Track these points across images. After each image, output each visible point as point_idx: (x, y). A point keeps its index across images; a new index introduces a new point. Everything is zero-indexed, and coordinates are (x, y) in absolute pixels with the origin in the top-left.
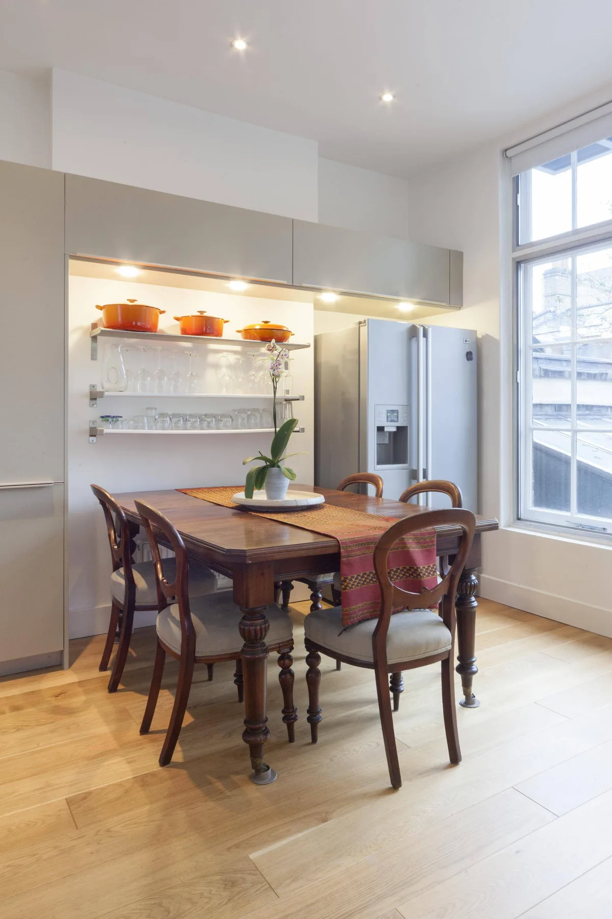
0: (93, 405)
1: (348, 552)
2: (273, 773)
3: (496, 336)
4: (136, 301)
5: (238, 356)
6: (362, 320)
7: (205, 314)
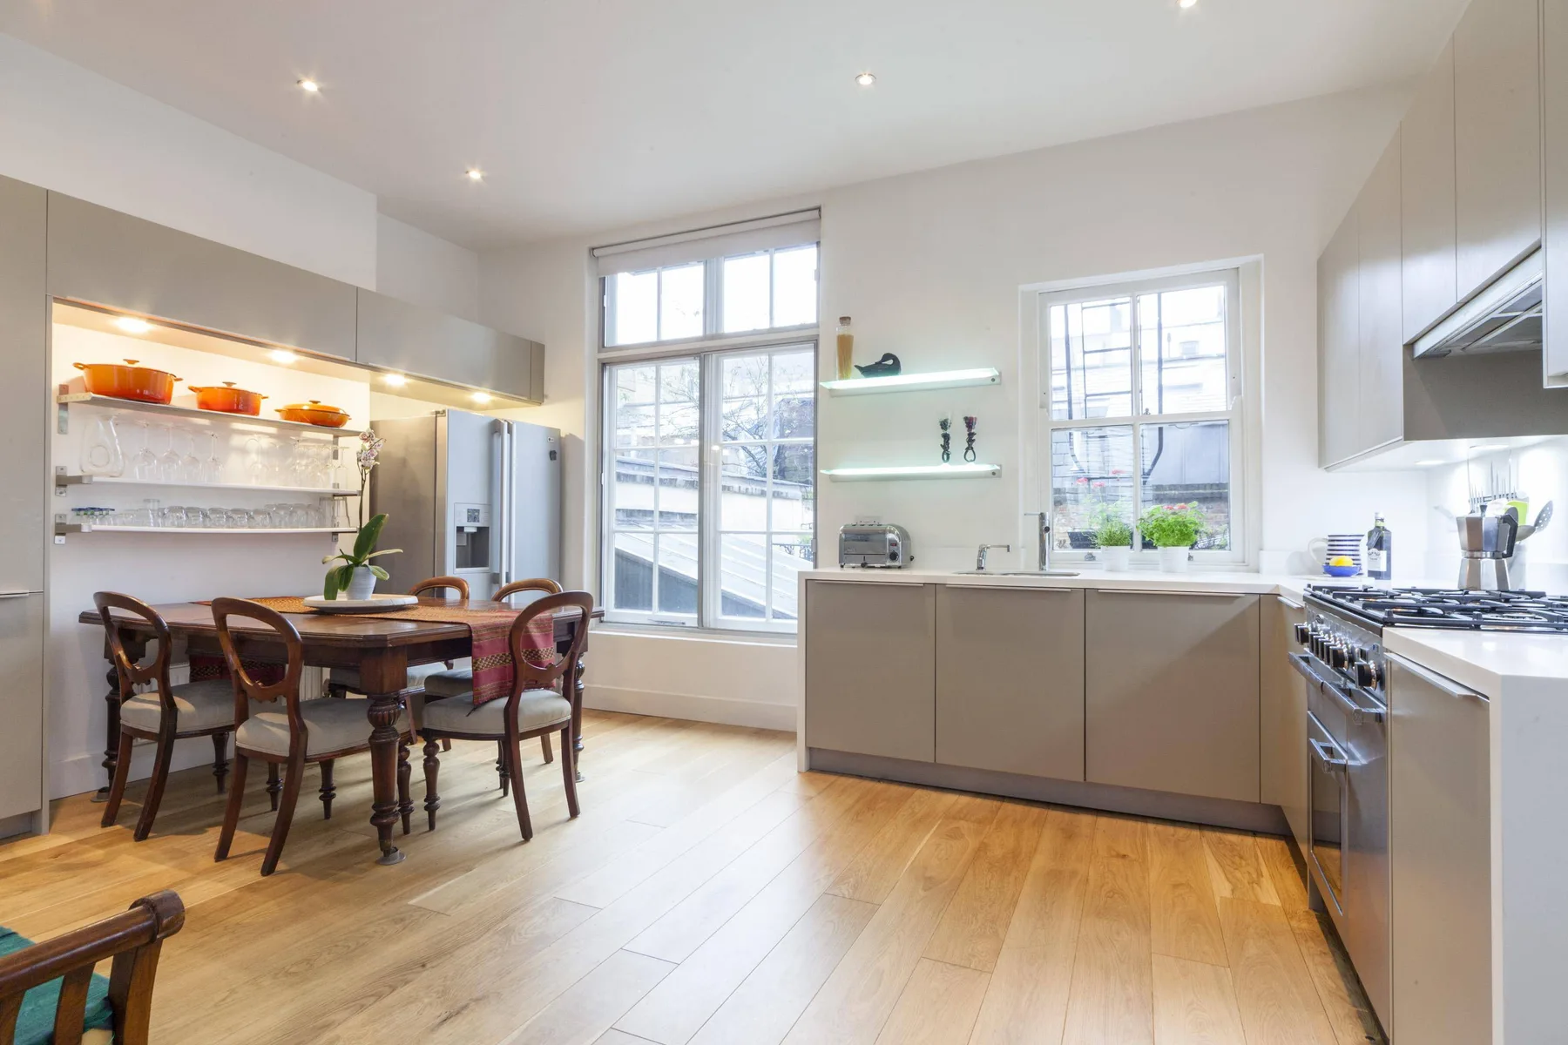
0: (61, 493)
1: (478, 636)
2: (402, 855)
3: (580, 436)
4: (138, 362)
5: (272, 440)
6: (441, 410)
7: (234, 387)
